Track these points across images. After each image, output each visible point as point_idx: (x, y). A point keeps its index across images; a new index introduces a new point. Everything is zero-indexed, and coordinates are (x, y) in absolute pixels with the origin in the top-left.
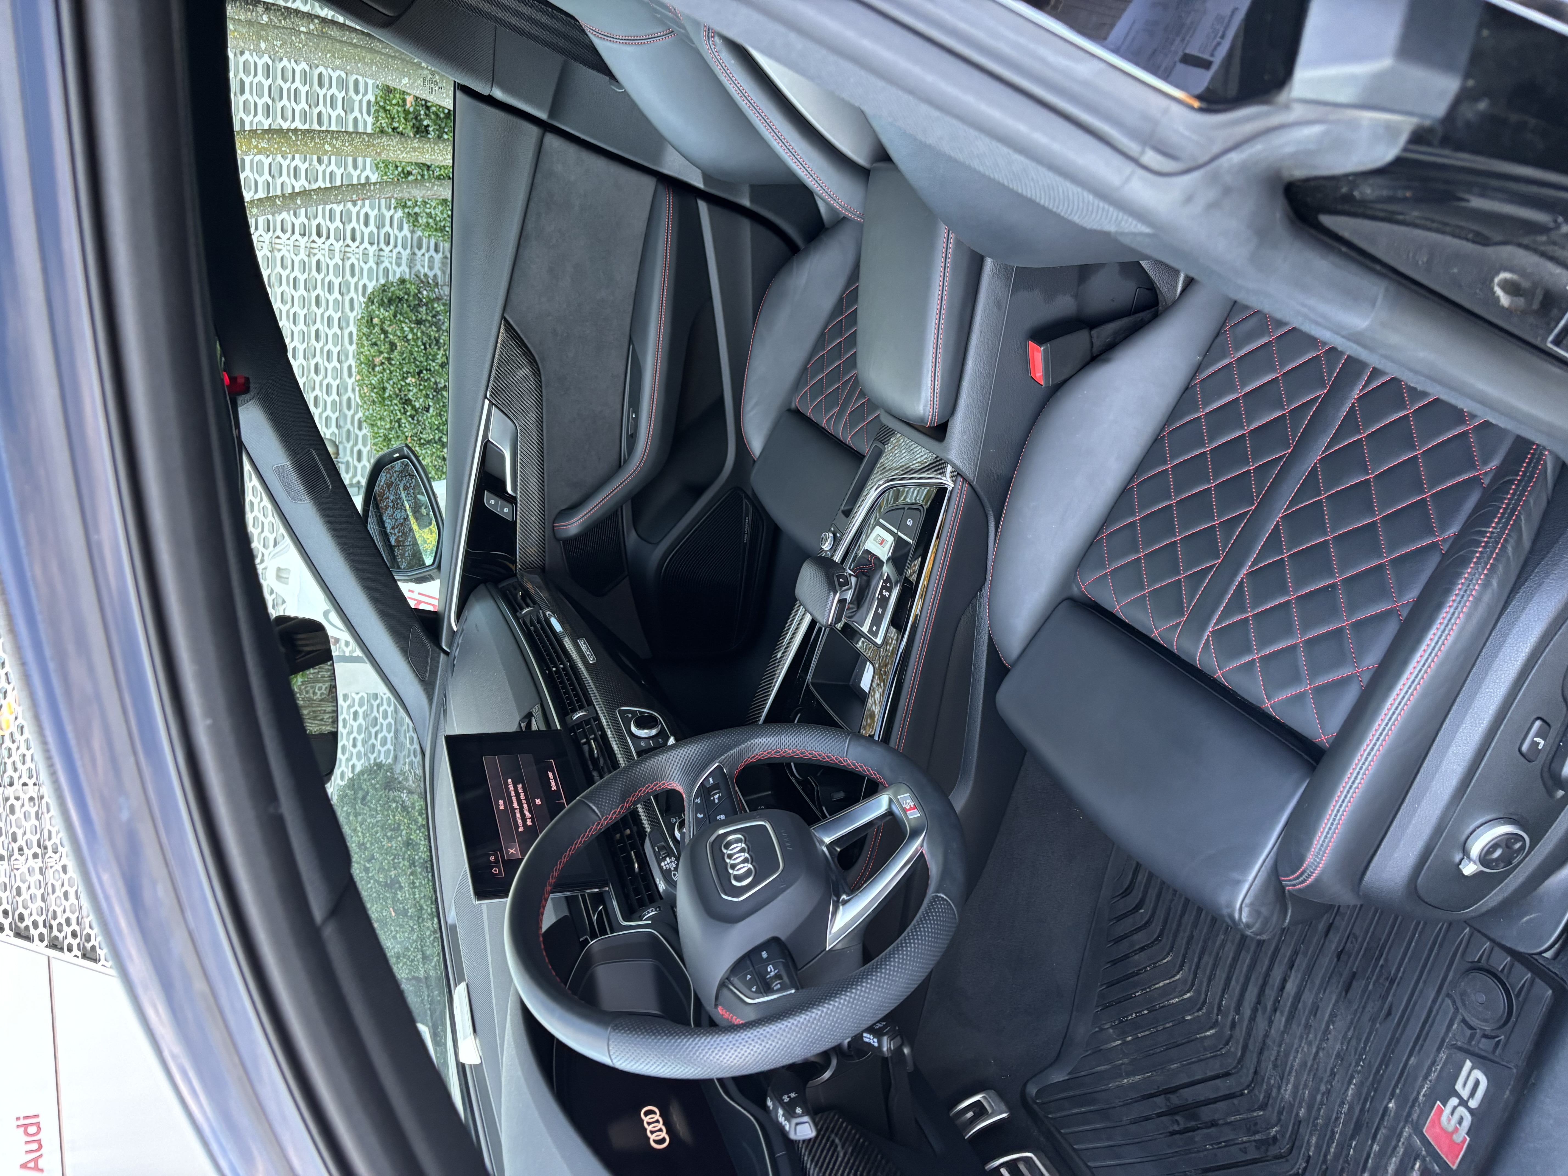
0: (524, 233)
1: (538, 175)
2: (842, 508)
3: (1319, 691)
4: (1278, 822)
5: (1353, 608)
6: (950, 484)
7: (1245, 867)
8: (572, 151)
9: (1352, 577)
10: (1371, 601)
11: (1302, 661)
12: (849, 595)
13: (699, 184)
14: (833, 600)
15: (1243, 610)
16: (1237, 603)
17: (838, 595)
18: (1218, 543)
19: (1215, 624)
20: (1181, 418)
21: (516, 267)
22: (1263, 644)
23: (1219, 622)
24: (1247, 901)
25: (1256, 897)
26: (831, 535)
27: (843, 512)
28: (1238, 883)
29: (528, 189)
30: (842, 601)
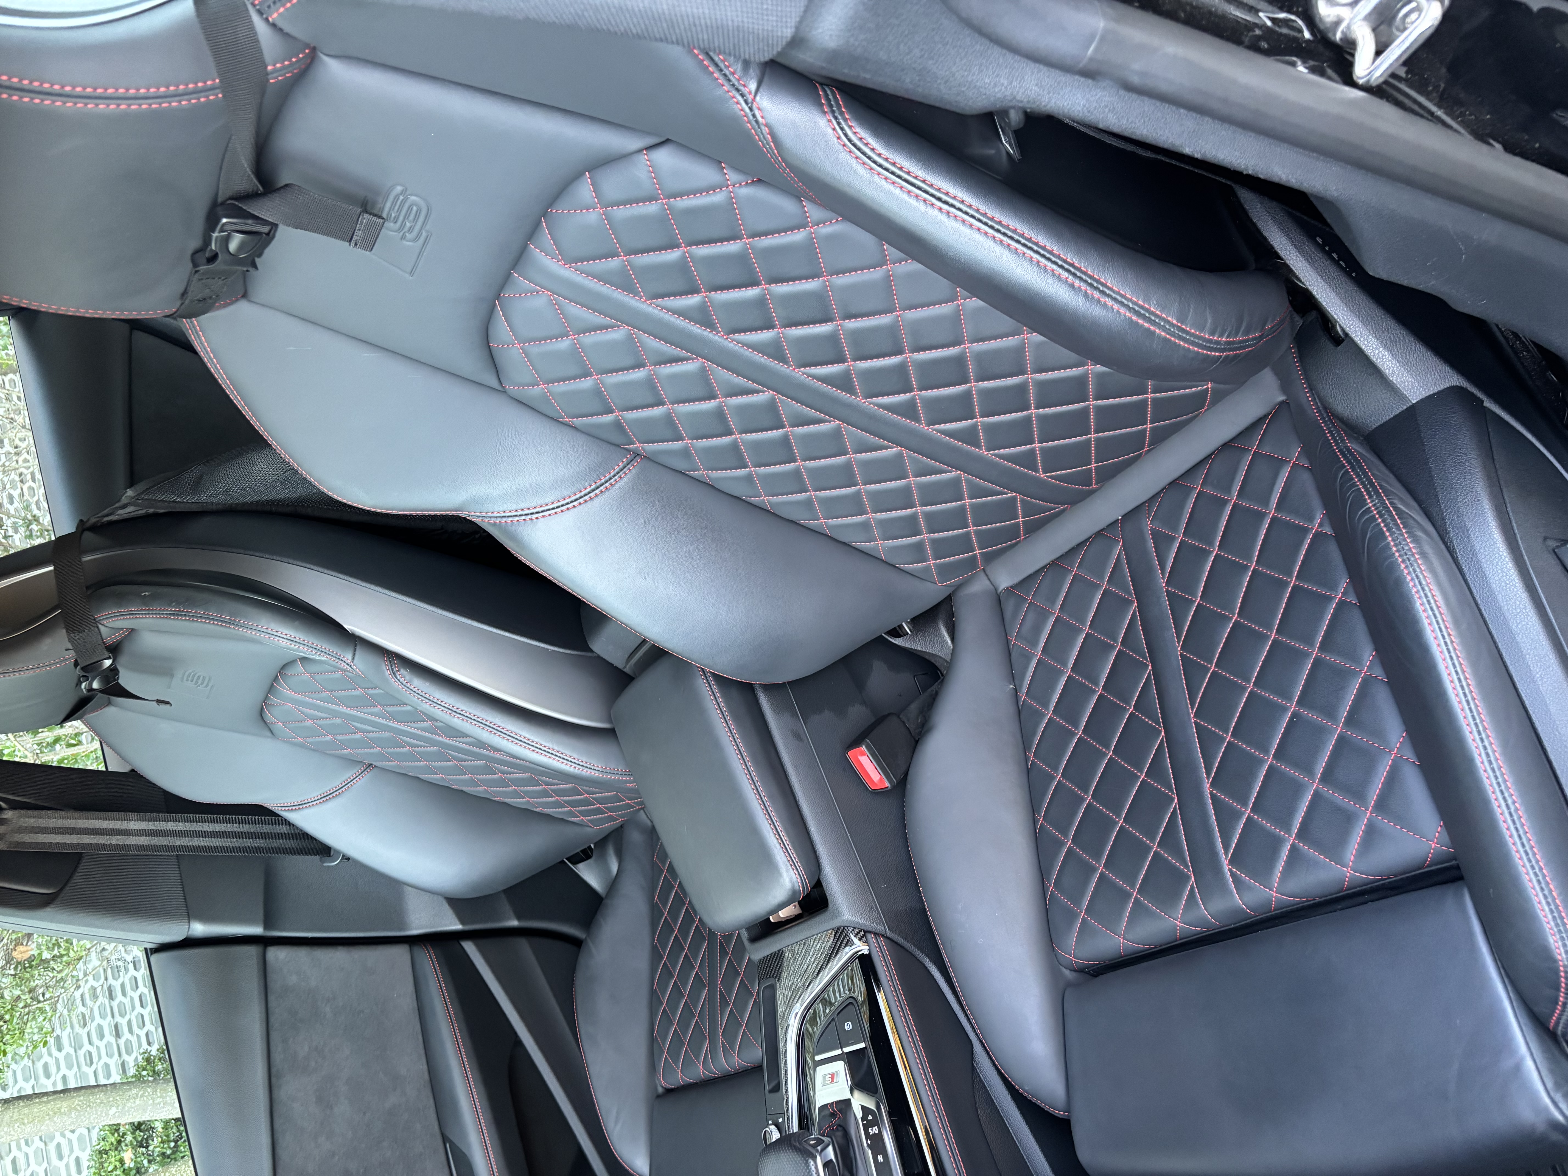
0: (274, 1070)
1: (272, 998)
2: (767, 1088)
3: (1381, 805)
4: (1484, 966)
5: (1331, 713)
6: (864, 949)
7: (1505, 1044)
8: (302, 954)
9: (1303, 692)
10: (1339, 691)
11: (1338, 798)
12: (830, 1153)
13: (456, 926)
14: (816, 1168)
15: (1238, 815)
16: (1226, 818)
17: (818, 1158)
18: (1160, 790)
19: (1226, 853)
20: (1034, 734)
21: (275, 1115)
22: (1286, 825)
23: (1226, 848)
24: (1550, 1085)
25: (1552, 1072)
26: (773, 1127)
27: (771, 1091)
28: (1518, 1068)
29: (264, 1015)
30: (827, 1164)
